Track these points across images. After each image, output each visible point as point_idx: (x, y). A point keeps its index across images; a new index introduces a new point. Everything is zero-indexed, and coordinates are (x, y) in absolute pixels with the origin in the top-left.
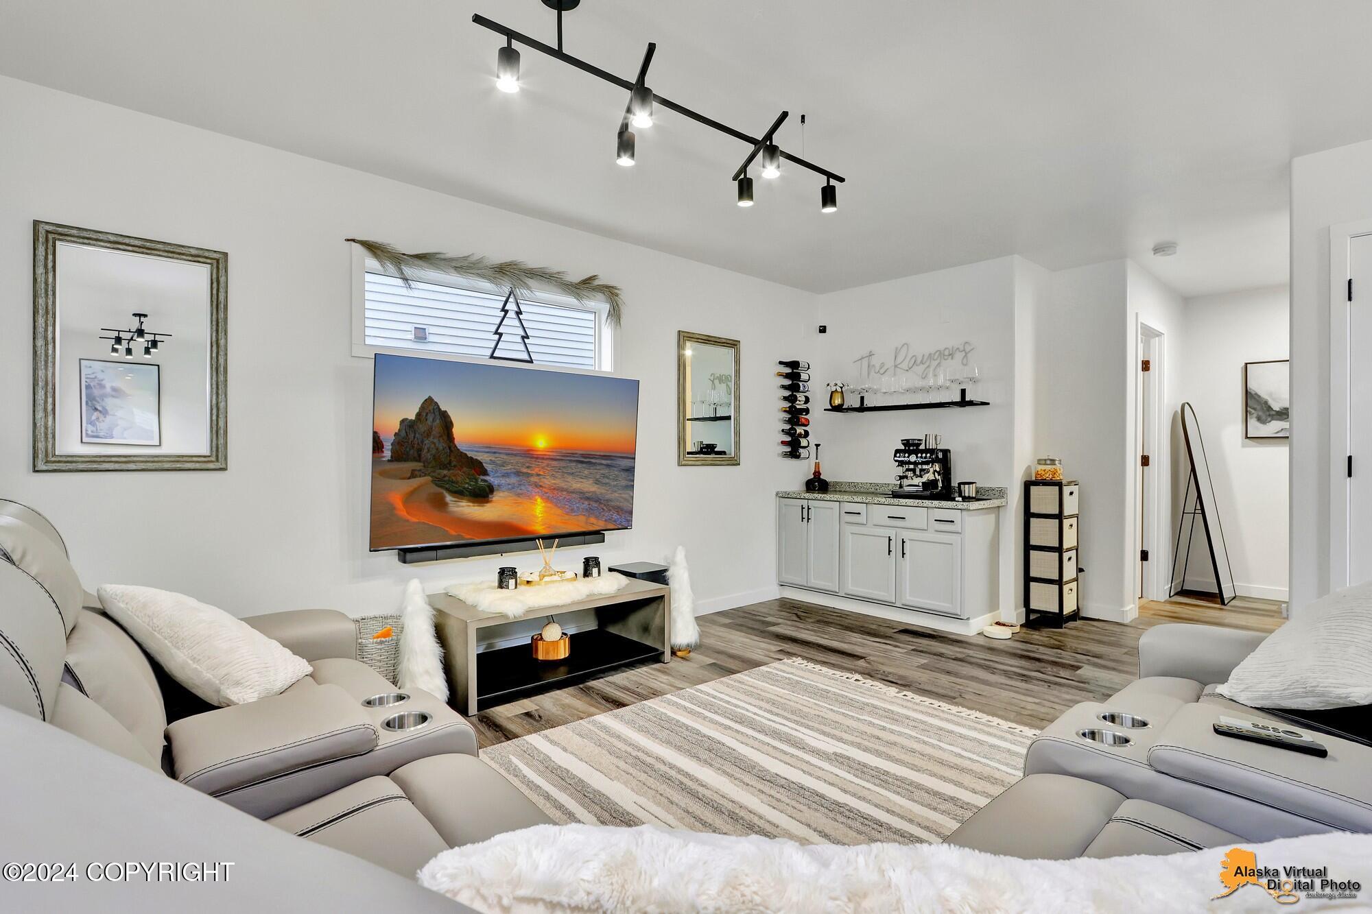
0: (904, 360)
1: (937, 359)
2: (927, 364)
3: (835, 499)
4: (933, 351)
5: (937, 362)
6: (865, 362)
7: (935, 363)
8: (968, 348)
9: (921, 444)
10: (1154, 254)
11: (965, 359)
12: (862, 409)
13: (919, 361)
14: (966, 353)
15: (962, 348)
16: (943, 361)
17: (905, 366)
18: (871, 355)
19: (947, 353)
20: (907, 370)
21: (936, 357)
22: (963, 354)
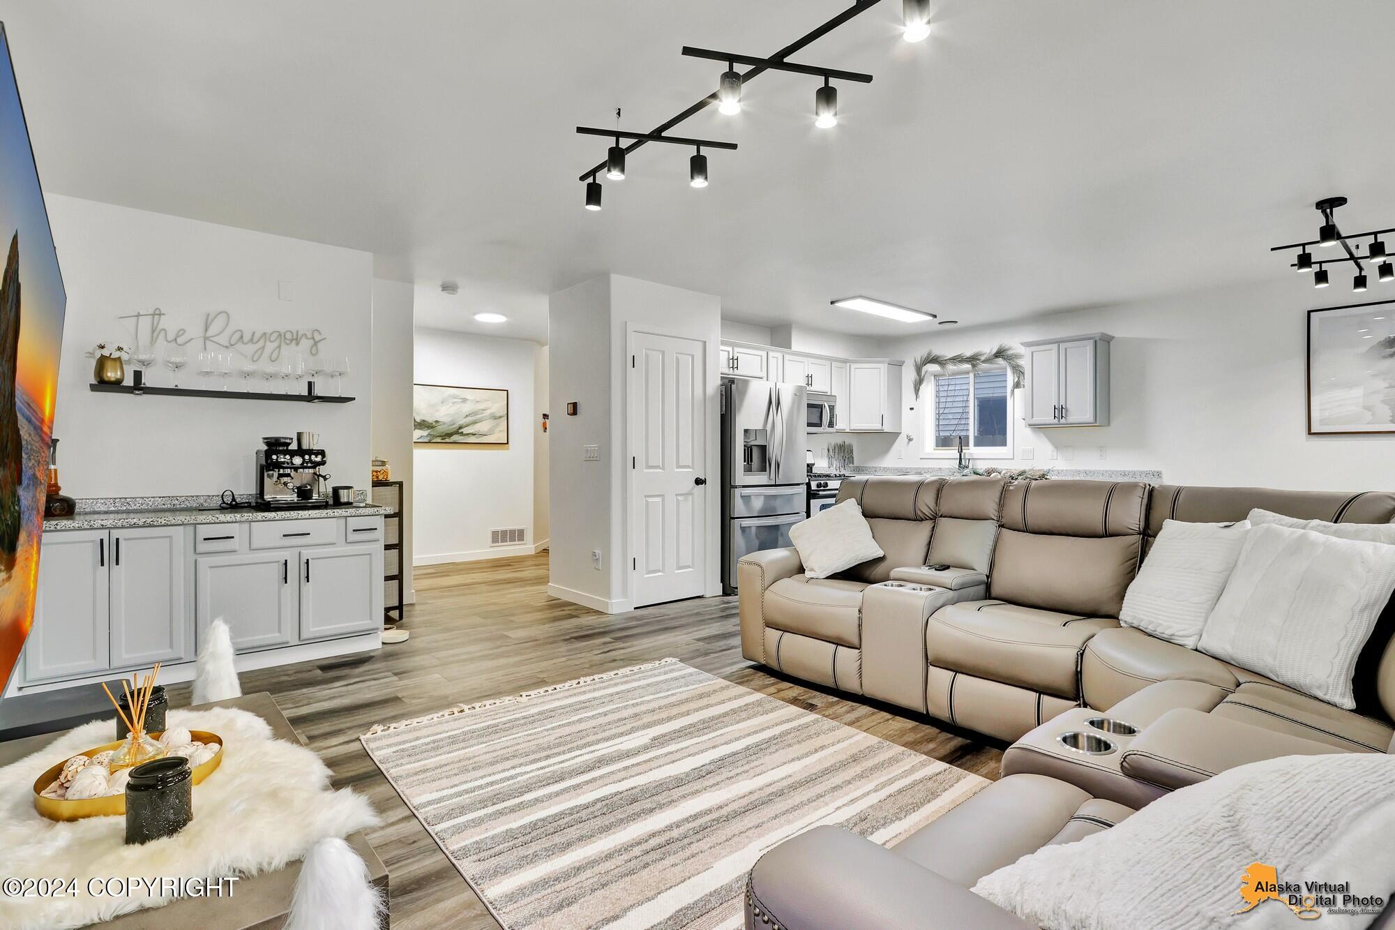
0: (220, 333)
1: (275, 340)
2: (261, 344)
3: (180, 522)
4: (269, 331)
5: (276, 344)
6: (145, 323)
7: (270, 347)
8: (317, 337)
9: (290, 444)
10: (442, 290)
11: (314, 348)
12: (138, 387)
13: (246, 338)
14: (316, 343)
15: (309, 336)
16: (284, 346)
17: (223, 339)
18: (158, 314)
19: (289, 336)
20: (227, 347)
21: (272, 339)
22: (311, 342)
